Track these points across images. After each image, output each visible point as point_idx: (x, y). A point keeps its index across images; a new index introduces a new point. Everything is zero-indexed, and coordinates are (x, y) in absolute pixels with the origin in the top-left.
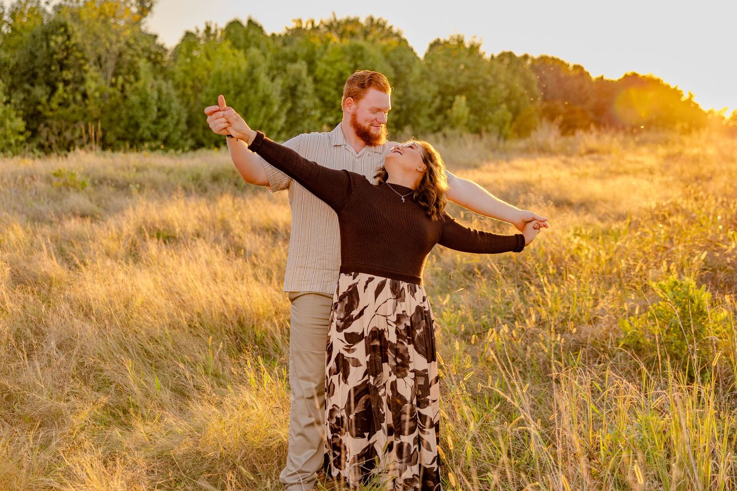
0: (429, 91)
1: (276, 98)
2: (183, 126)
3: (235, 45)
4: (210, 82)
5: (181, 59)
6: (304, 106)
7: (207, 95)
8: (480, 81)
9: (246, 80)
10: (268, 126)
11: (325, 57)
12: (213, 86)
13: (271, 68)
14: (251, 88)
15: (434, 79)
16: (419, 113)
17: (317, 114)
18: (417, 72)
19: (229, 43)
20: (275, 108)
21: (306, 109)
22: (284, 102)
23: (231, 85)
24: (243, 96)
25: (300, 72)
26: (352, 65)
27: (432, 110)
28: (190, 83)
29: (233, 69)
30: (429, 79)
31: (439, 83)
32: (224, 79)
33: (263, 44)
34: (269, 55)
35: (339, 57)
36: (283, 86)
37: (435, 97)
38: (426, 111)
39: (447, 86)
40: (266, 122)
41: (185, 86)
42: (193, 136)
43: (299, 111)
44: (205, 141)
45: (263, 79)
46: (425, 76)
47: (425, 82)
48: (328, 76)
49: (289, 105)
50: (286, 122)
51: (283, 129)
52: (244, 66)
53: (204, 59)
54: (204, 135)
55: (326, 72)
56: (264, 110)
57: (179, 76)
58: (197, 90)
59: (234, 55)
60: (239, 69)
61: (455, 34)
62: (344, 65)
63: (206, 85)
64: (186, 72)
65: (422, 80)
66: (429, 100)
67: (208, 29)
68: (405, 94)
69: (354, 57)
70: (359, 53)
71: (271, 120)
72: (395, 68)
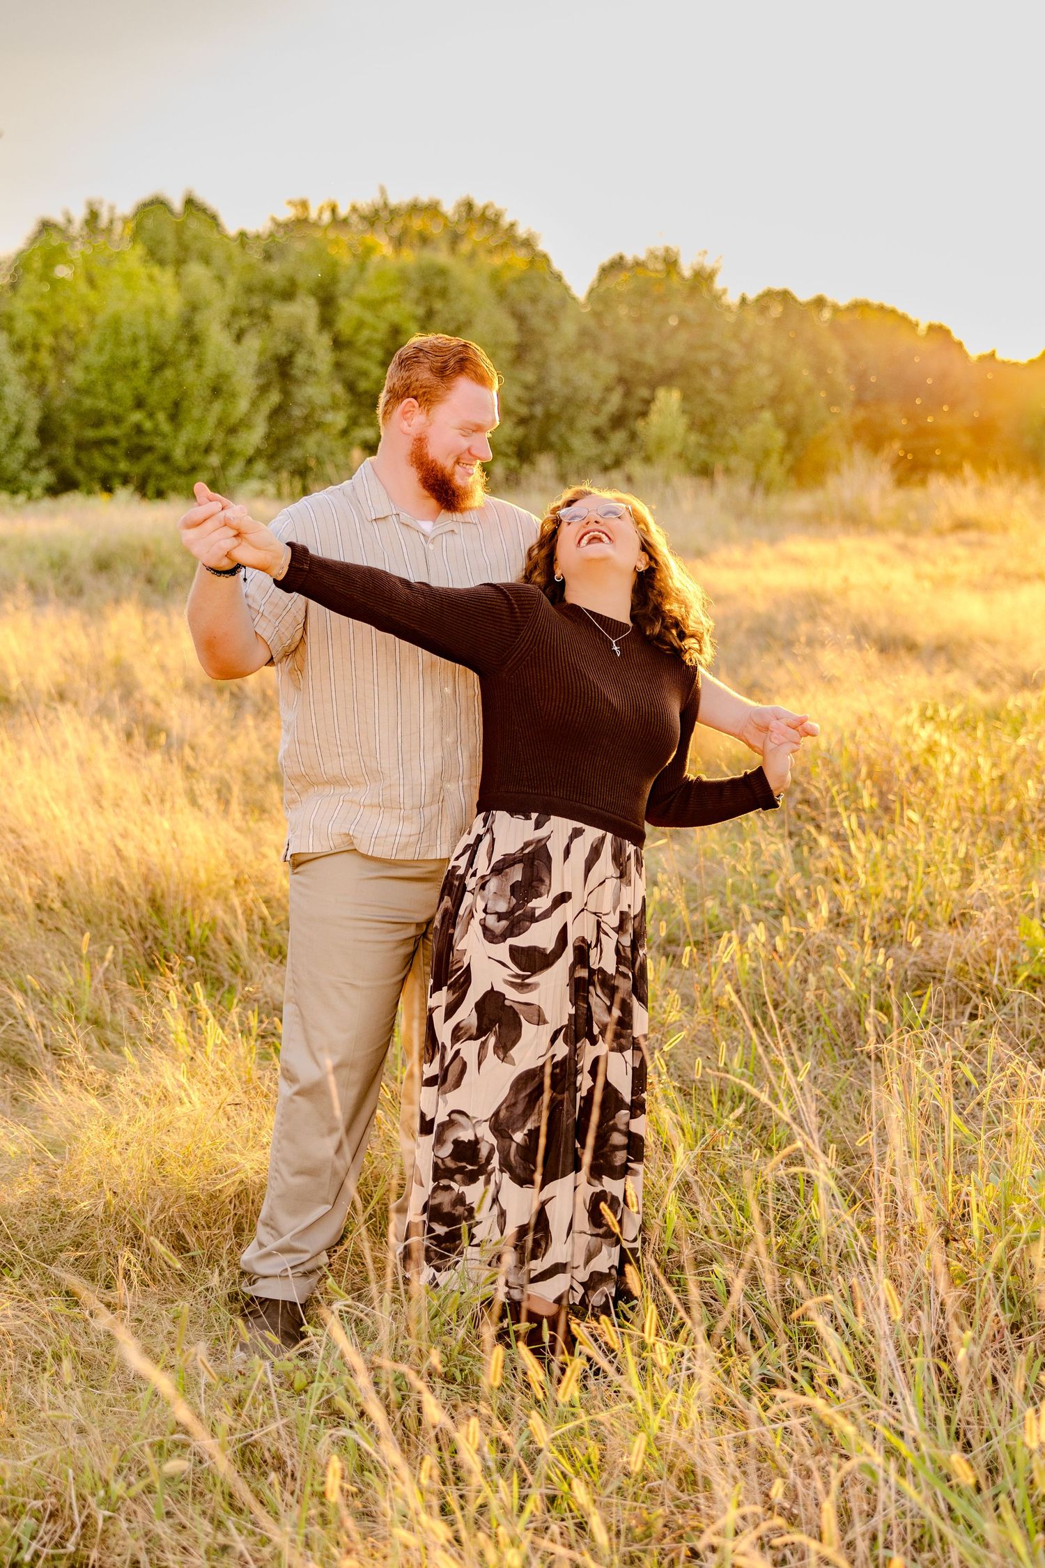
0: (595, 376)
1: (245, 381)
2: (29, 440)
3: (154, 255)
4: (94, 339)
5: (30, 284)
6: (310, 401)
7: (87, 369)
8: (714, 355)
9: (178, 338)
10: (225, 444)
11: (361, 291)
12: (100, 349)
13: (235, 313)
14: (189, 355)
15: (609, 347)
16: (571, 423)
17: (338, 419)
18: (569, 329)
19: (140, 250)
20: (243, 405)
21: (313, 409)
22: (264, 390)
23: (143, 348)
24: (169, 373)
25: (301, 324)
26: (421, 311)
27: (602, 420)
28: (47, 340)
29: (148, 312)
30: (597, 348)
31: (618, 358)
32: (126, 334)
33: (218, 255)
34: (232, 282)
35: (393, 291)
36: (262, 352)
37: (608, 389)
38: (587, 420)
39: (638, 366)
40: (220, 437)
41: (36, 347)
42: (52, 463)
43: (297, 412)
44: (80, 475)
45: (217, 337)
46: (588, 340)
47: (588, 355)
48: (365, 334)
49: (274, 398)
50: (268, 437)
51: (259, 453)
52: (174, 304)
53: (83, 287)
54: (78, 462)
55: (360, 325)
56: (217, 407)
57: (25, 324)
58: (63, 358)
59: (151, 278)
60: (162, 311)
61: (659, 245)
62: (404, 310)
63: (85, 345)
64: (40, 316)
65: (581, 348)
66: (596, 395)
67: (93, 216)
68: (541, 380)
69: (426, 292)
70: (438, 283)
71: (232, 431)
72: (520, 319)
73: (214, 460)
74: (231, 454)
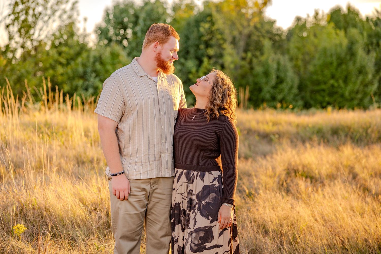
2: (295, 91)
3: (338, 26)
4: (317, 56)
5: (294, 39)
7: (315, 66)
9: (346, 54)
10: (363, 90)
12: (319, 59)
13: (367, 45)
14: (351, 59)
19: (332, 24)
20: (370, 76)
23: (334, 58)
24: (344, 66)
28: (300, 57)
29: (336, 45)
32: (328, 53)
33: (359, 25)
34: (365, 34)
36: (376, 59)
40: (362, 88)
41: (297, 59)
42: (303, 98)
44: (312, 102)
45: (360, 52)
52: (345, 42)
53: (312, 38)
54: (311, 98)
56: (361, 78)
57: (293, 51)
58: (306, 63)
59: (337, 34)
60: (341, 45)
63: (313, 57)
64: (298, 49)
67: (317, 14)
71: (366, 85)
73: (360, 96)
74: (365, 94)
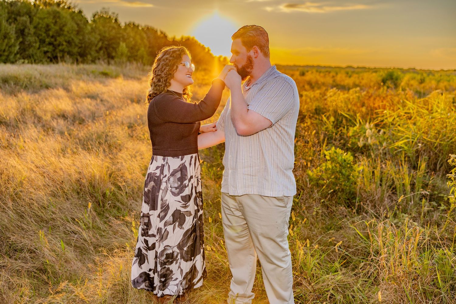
0: (95, 38)
1: (13, 35)
6: (29, 40)
8: (121, 35)
10: (9, 50)
11: (38, 15)
13: (8, 18)
15: (98, 32)
16: (91, 49)
17: (37, 45)
18: (89, 28)
20: (13, 41)
21: (30, 43)
22: (18, 38)
25: (26, 22)
26: (54, 21)
27: (97, 48)
30: (95, 33)
31: (100, 35)
35: (46, 16)
37: (98, 42)
38: (94, 48)
39: (104, 37)
40: (7, 48)
43: (26, 43)
45: (4, 24)
46: (93, 30)
47: (93, 34)
48: (40, 26)
49: (21, 39)
50: (19, 49)
51: (17, 53)
55: (39, 23)
56: (6, 41)
62: (50, 21)
65: (92, 32)
66: (96, 42)
68: (83, 39)
69: (54, 17)
70: (58, 15)
71: (10, 47)
72: (78, 25)
73: (6, 54)
74: (10, 53)
